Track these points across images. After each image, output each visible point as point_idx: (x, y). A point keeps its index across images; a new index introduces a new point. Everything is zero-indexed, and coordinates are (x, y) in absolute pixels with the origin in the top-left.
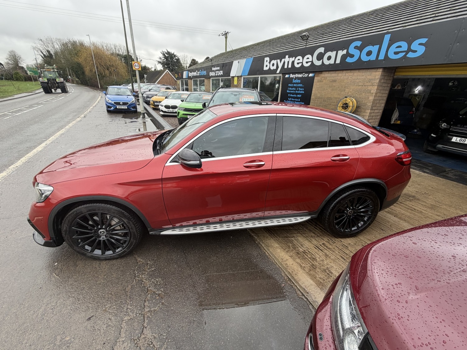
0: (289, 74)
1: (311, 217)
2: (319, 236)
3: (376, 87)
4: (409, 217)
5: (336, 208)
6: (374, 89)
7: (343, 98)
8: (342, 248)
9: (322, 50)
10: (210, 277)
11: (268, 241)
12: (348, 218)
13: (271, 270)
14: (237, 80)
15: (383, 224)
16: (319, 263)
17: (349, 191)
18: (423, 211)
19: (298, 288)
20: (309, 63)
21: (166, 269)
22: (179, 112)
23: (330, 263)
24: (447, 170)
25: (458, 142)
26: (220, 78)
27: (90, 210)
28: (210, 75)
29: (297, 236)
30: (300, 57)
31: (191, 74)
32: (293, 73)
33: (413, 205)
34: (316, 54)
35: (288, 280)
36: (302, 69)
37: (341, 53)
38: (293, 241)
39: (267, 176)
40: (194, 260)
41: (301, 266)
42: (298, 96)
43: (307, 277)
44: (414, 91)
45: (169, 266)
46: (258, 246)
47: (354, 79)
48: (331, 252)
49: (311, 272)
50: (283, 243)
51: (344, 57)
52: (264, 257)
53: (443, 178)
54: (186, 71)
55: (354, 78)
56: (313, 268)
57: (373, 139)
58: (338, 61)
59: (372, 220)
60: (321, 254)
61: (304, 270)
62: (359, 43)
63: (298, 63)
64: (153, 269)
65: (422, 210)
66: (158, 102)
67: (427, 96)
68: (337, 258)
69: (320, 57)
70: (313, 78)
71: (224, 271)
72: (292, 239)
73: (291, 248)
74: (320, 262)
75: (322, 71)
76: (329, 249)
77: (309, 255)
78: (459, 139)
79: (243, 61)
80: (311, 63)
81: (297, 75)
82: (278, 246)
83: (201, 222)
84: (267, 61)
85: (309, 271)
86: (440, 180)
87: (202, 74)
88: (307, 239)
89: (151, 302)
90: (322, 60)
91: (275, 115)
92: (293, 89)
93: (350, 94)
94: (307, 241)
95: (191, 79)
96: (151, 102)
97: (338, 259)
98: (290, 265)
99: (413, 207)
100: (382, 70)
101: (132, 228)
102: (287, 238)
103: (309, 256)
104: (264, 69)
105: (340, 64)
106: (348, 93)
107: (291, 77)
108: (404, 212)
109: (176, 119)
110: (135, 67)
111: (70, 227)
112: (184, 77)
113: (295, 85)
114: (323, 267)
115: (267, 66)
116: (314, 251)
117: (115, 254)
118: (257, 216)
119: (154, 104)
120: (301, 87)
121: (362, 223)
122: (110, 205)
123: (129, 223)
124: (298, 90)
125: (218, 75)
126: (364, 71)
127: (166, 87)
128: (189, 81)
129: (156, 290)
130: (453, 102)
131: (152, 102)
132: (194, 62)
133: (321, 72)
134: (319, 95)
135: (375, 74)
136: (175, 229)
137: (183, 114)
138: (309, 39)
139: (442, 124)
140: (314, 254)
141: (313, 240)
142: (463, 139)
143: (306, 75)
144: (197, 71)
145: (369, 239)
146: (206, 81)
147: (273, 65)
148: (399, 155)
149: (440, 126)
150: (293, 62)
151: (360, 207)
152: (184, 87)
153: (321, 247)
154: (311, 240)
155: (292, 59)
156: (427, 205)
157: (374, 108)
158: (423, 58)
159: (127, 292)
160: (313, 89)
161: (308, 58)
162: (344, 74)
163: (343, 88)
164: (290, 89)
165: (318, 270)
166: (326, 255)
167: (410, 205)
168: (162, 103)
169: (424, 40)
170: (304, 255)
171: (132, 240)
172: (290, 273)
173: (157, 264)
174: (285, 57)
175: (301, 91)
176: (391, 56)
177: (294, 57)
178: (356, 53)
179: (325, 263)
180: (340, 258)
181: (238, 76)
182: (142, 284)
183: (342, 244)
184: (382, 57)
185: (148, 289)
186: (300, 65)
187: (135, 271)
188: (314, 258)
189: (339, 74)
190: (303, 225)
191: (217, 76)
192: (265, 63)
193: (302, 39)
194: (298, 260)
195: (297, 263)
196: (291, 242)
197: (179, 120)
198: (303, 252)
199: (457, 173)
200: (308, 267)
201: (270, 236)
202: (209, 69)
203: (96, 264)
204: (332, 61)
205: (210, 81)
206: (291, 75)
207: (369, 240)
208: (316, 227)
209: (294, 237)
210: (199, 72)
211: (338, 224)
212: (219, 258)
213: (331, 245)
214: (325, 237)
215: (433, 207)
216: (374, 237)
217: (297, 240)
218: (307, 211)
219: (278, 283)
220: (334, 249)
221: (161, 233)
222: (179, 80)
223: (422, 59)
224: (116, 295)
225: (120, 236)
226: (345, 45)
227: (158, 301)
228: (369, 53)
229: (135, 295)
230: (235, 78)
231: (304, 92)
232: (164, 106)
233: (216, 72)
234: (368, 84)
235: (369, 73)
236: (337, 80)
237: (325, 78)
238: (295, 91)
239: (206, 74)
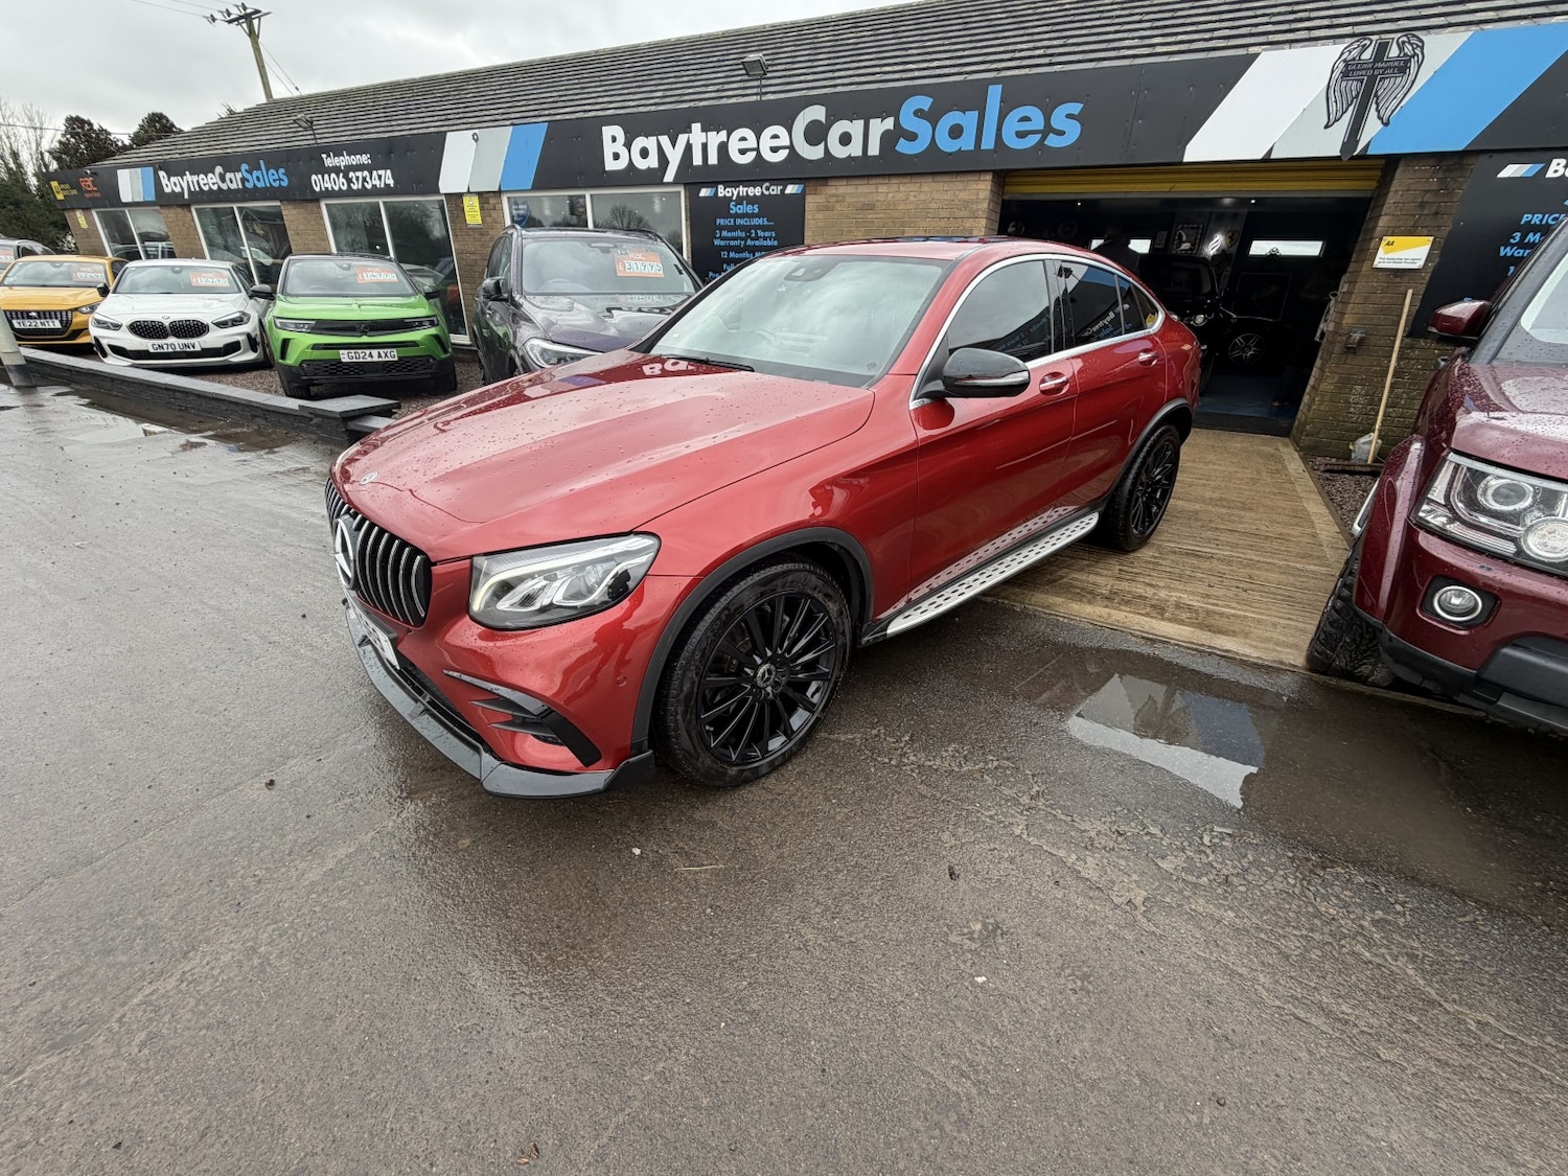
0: (713, 184)
3: (984, 222)
8: (1154, 567)
9: (817, 113)
14: (477, 209)
17: (1154, 436)
19: (1180, 645)
20: (780, 151)
21: (932, 724)
26: (381, 201)
28: (317, 189)
30: (747, 132)
31: (171, 185)
32: (727, 184)
34: (800, 124)
35: (1151, 642)
36: (759, 171)
37: (879, 127)
38: (1070, 583)
40: (958, 686)
41: (1141, 614)
43: (1170, 624)
45: (927, 718)
47: (924, 202)
48: (1147, 577)
49: (1166, 616)
50: (1063, 593)
51: (888, 139)
52: (1067, 626)
54: (138, 170)
55: (922, 197)
56: (1159, 609)
57: (1162, 313)
58: (874, 149)
60: (1140, 586)
61: (1153, 618)
62: (925, 103)
64: (907, 738)
69: (816, 134)
70: (800, 199)
73: (1085, 594)
74: (1156, 598)
75: (826, 178)
76: (1138, 574)
77: (1127, 595)
79: (501, 135)
80: (787, 151)
81: (742, 190)
82: (1061, 599)
84: (614, 139)
85: (1162, 616)
87: (261, 185)
90: (823, 144)
92: (735, 234)
94: (1091, 575)
95: (186, 206)
98: (1123, 619)
100: (990, 178)
102: (1054, 582)
103: (1130, 596)
104: (607, 169)
105: (882, 158)
107: (720, 195)
112: (125, 198)
113: (740, 222)
114: (1170, 602)
115: (616, 156)
120: (764, 228)
124: (757, 238)
125: (369, 186)
126: (947, 178)
132: (157, 127)
133: (824, 180)
135: (975, 186)
137: (315, 347)
138: (769, 75)
140: (1130, 590)
143: (775, 188)
144: (219, 169)
146: (294, 212)
147: (644, 153)
150: (723, 148)
153: (1124, 576)
155: (715, 139)
158: (1080, 149)
159: (934, 796)
160: (808, 233)
161: (775, 136)
162: (894, 188)
164: (725, 233)
165: (1169, 609)
166: (1150, 585)
169: (1075, 108)
170: (1120, 597)
172: (1141, 630)
173: (898, 727)
174: (690, 127)
175: (765, 239)
176: (1011, 141)
177: (724, 132)
178: (922, 128)
179: (1163, 595)
181: (480, 194)
183: (1144, 561)
184: (988, 143)
186: (751, 156)
187: (876, 759)
188: (1140, 596)
189: (880, 186)
191: (363, 192)
192: (609, 149)
193: (747, 74)
194: (1124, 608)
195: (1128, 612)
198: (1111, 593)
200: (1151, 612)
202: (309, 160)
204: (855, 149)
205: (320, 213)
206: (720, 191)
210: (239, 175)
212: (996, 663)
213: (1132, 567)
217: (1075, 579)
220: (1144, 571)
222: (86, 209)
223: (1079, 152)
224: (923, 813)
226: (886, 103)
227: (1019, 776)
229: (961, 791)
230: (466, 198)
231: (775, 243)
232: (124, 328)
233: (351, 174)
234: (962, 214)
235: (959, 185)
236: (877, 204)
237: (841, 199)
238: (745, 239)
239: (285, 184)
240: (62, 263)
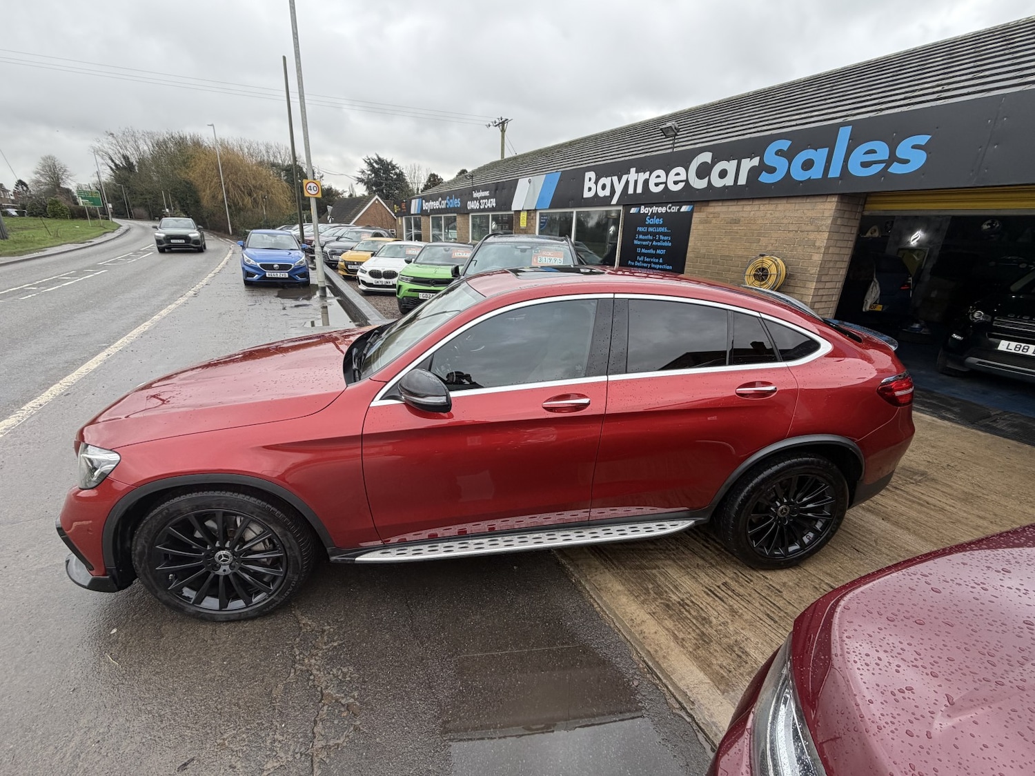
0: (639, 205)
1: (695, 522)
2: (713, 566)
3: (826, 235)
4: (916, 521)
5: (750, 501)
6: (822, 239)
7: (757, 258)
8: (769, 595)
9: (706, 157)
10: (466, 664)
11: (598, 578)
12: (779, 524)
13: (608, 647)
14: (525, 219)
15: (859, 536)
16: (716, 631)
17: (779, 463)
18: (948, 507)
19: (670, 691)
20: (680, 183)
21: (367, 643)
22: (400, 286)
23: (742, 631)
24: (992, 414)
25: (1013, 351)
26: (490, 214)
27: (198, 507)
28: (469, 208)
29: (664, 565)
30: (661, 172)
31: (427, 206)
32: (646, 205)
33: (922, 494)
34: (694, 166)
35: (646, 670)
36: (666, 197)
37: (747, 164)
38: (655, 576)
39: (595, 430)
40: (431, 623)
41: (676, 637)
42: (658, 252)
43: (691, 663)
44: (909, 242)
45: (372, 636)
46: (576, 590)
47: (778, 218)
48: (743, 603)
49: (701, 652)
50: (633, 583)
51: (754, 172)
52: (592, 615)
53: (986, 431)
54: (417, 200)
55: (777, 214)
56: (705, 641)
57: (826, 347)
58: (742, 181)
59: (833, 529)
60: (720, 608)
61: (683, 646)
62: (785, 145)
63: (657, 185)
64: (335, 644)
65: (945, 505)
66: (354, 264)
67: (936, 253)
68: (758, 619)
69: (703, 171)
70: (689, 215)
71: (499, 648)
72: (654, 571)
73: (652, 592)
74: (720, 627)
76: (738, 595)
77: (692, 611)
78: (1013, 345)
79: (540, 180)
80: (684, 183)
81: (655, 209)
82: (621, 588)
83: (447, 534)
84: (590, 179)
85: (695, 650)
86: (980, 436)
87: (451, 206)
88: (688, 573)
89: (328, 724)
90: (708, 178)
91: (611, 296)
92: (646, 237)
93: (770, 248)
94: (687, 577)
95: (428, 216)
96: (339, 263)
97: (761, 619)
98: (649, 633)
99: (923, 497)
100: (836, 199)
101: (290, 548)
102: (642, 569)
103: (694, 614)
104: (584, 197)
105: (747, 187)
106: (766, 246)
107: (641, 212)
108: (903, 508)
109: (394, 301)
110: (309, 191)
111: (152, 546)
112: (412, 212)
113: (651, 229)
114: (727, 640)
115: (590, 189)
116: (704, 600)
117: (250, 608)
118: (574, 519)
119: (345, 268)
120: (664, 234)
121: (811, 535)
122: (244, 496)
123: (286, 535)
124: (659, 240)
125: (486, 207)
126: (799, 200)
127: (374, 231)
128: (423, 219)
129: (343, 695)
130: (993, 263)
131: (343, 264)
132: (434, 180)
133: (707, 202)
134: (703, 251)
135: (822, 207)
136: (389, 550)
137: (410, 290)
138: (678, 134)
139: (973, 314)
140: (704, 608)
141: (702, 575)
142: (1023, 345)
143: (674, 207)
144: (440, 199)
145: (829, 572)
146: (460, 219)
147: (604, 187)
148: (885, 383)
149: (970, 317)
150: (646, 182)
151: (805, 499)
152: (413, 232)
153: (720, 591)
154: (696, 575)
155: (643, 177)
156: (955, 493)
157: (824, 279)
158: (923, 174)
159: (275, 699)
160: (691, 239)
161: (678, 174)
162: (756, 208)
163: (755, 235)
164: (641, 237)
165: (714, 646)
166: (733, 612)
167: (916, 494)
168: (363, 265)
169: (923, 139)
170: (683, 610)
171: (289, 574)
172: (652, 653)
173: (345, 633)
174: (629, 171)
175: (664, 241)
176: (856, 170)
177: (648, 173)
178: (781, 164)
179: (731, 629)
180: (765, 618)
181: (528, 211)
182: (309, 679)
183: (768, 585)
184: (835, 172)
185: (324, 691)
186: (661, 187)
187: (293, 648)
188: (704, 619)
189: (745, 206)
190: (677, 540)
191: (484, 210)
192: (587, 184)
193: (665, 135)
194: (669, 623)
195: (667, 629)
196: (653, 579)
197: (400, 302)
198: (679, 603)
199: (1015, 419)
200: (690, 639)
201: (602, 564)
202: (467, 195)
203: (205, 631)
204: (729, 181)
205: (469, 220)
206: (642, 209)
207: (828, 574)
208: (706, 545)
209: (657, 567)
210: (445, 202)
211: (757, 537)
212: (487, 618)
213: (743, 586)
214: (729, 567)
215: (967, 498)
216: (839, 568)
217: (665, 575)
218: (686, 508)
219: (623, 678)
220: (750, 595)
221: (357, 559)
222: (402, 216)
223: (923, 177)
224: (249, 707)
225: (263, 565)
226: (755, 147)
227: (346, 722)
228: (808, 165)
229: (294, 707)
230: (522, 213)
231: (670, 244)
232: (367, 273)
233: (481, 201)
234: (808, 228)
235: (808, 206)
236: (742, 219)
237: (716, 215)
238: (652, 241)
239: (459, 206)
240: (375, 241)
